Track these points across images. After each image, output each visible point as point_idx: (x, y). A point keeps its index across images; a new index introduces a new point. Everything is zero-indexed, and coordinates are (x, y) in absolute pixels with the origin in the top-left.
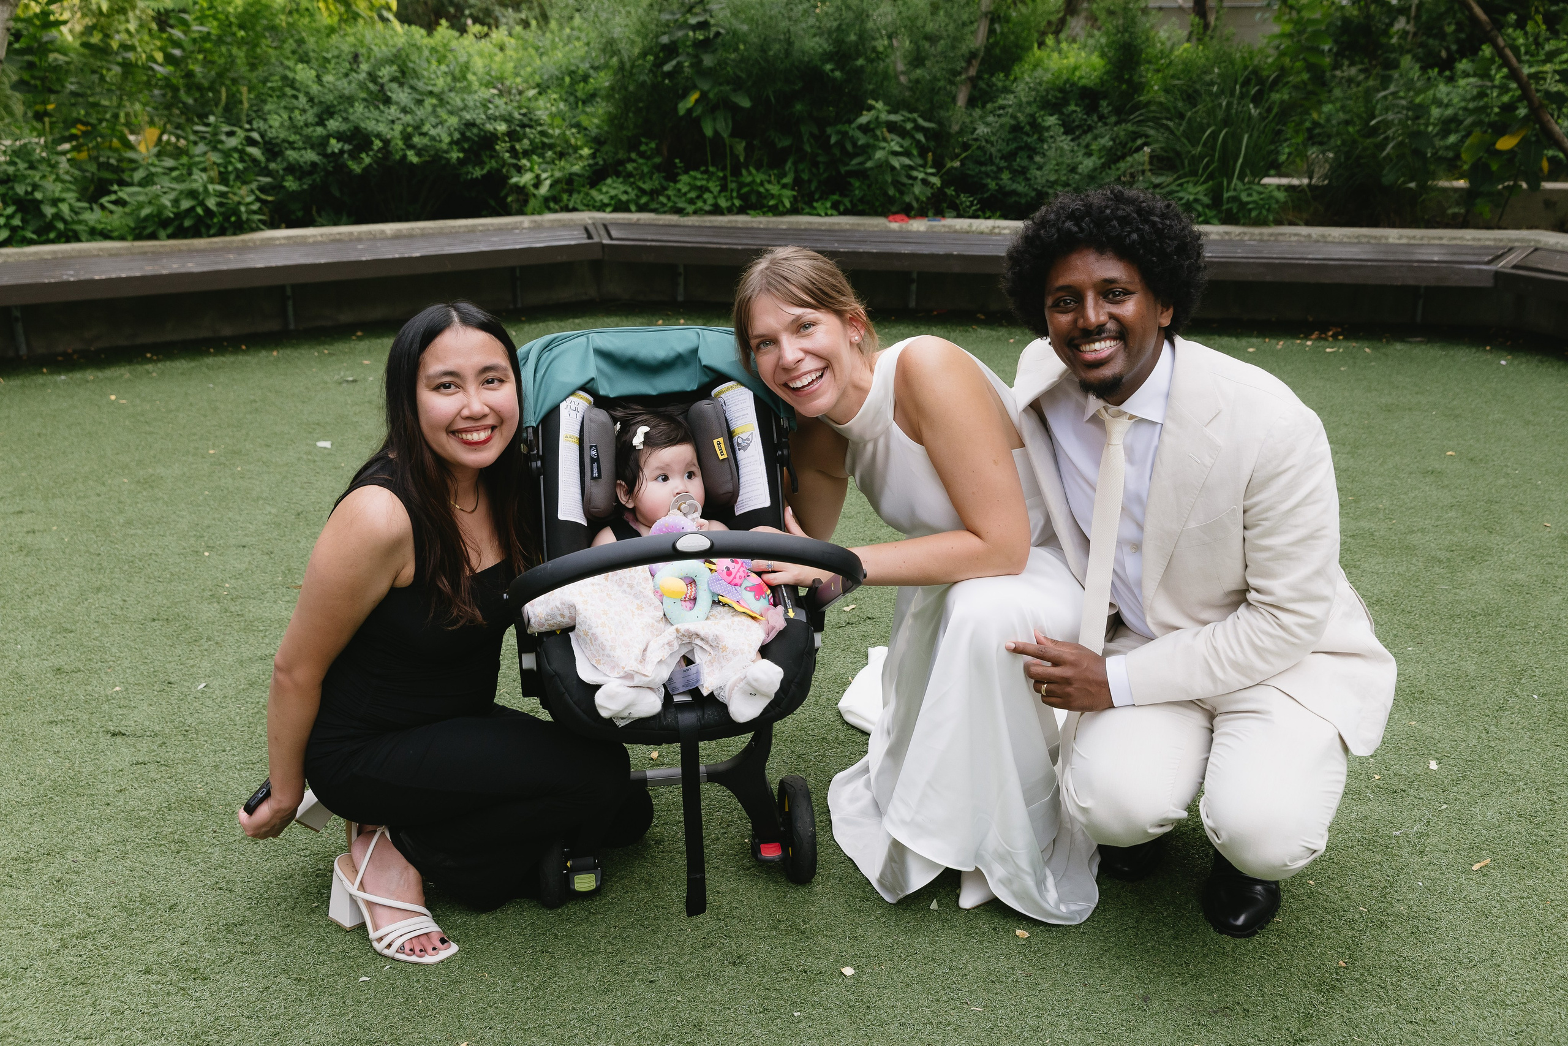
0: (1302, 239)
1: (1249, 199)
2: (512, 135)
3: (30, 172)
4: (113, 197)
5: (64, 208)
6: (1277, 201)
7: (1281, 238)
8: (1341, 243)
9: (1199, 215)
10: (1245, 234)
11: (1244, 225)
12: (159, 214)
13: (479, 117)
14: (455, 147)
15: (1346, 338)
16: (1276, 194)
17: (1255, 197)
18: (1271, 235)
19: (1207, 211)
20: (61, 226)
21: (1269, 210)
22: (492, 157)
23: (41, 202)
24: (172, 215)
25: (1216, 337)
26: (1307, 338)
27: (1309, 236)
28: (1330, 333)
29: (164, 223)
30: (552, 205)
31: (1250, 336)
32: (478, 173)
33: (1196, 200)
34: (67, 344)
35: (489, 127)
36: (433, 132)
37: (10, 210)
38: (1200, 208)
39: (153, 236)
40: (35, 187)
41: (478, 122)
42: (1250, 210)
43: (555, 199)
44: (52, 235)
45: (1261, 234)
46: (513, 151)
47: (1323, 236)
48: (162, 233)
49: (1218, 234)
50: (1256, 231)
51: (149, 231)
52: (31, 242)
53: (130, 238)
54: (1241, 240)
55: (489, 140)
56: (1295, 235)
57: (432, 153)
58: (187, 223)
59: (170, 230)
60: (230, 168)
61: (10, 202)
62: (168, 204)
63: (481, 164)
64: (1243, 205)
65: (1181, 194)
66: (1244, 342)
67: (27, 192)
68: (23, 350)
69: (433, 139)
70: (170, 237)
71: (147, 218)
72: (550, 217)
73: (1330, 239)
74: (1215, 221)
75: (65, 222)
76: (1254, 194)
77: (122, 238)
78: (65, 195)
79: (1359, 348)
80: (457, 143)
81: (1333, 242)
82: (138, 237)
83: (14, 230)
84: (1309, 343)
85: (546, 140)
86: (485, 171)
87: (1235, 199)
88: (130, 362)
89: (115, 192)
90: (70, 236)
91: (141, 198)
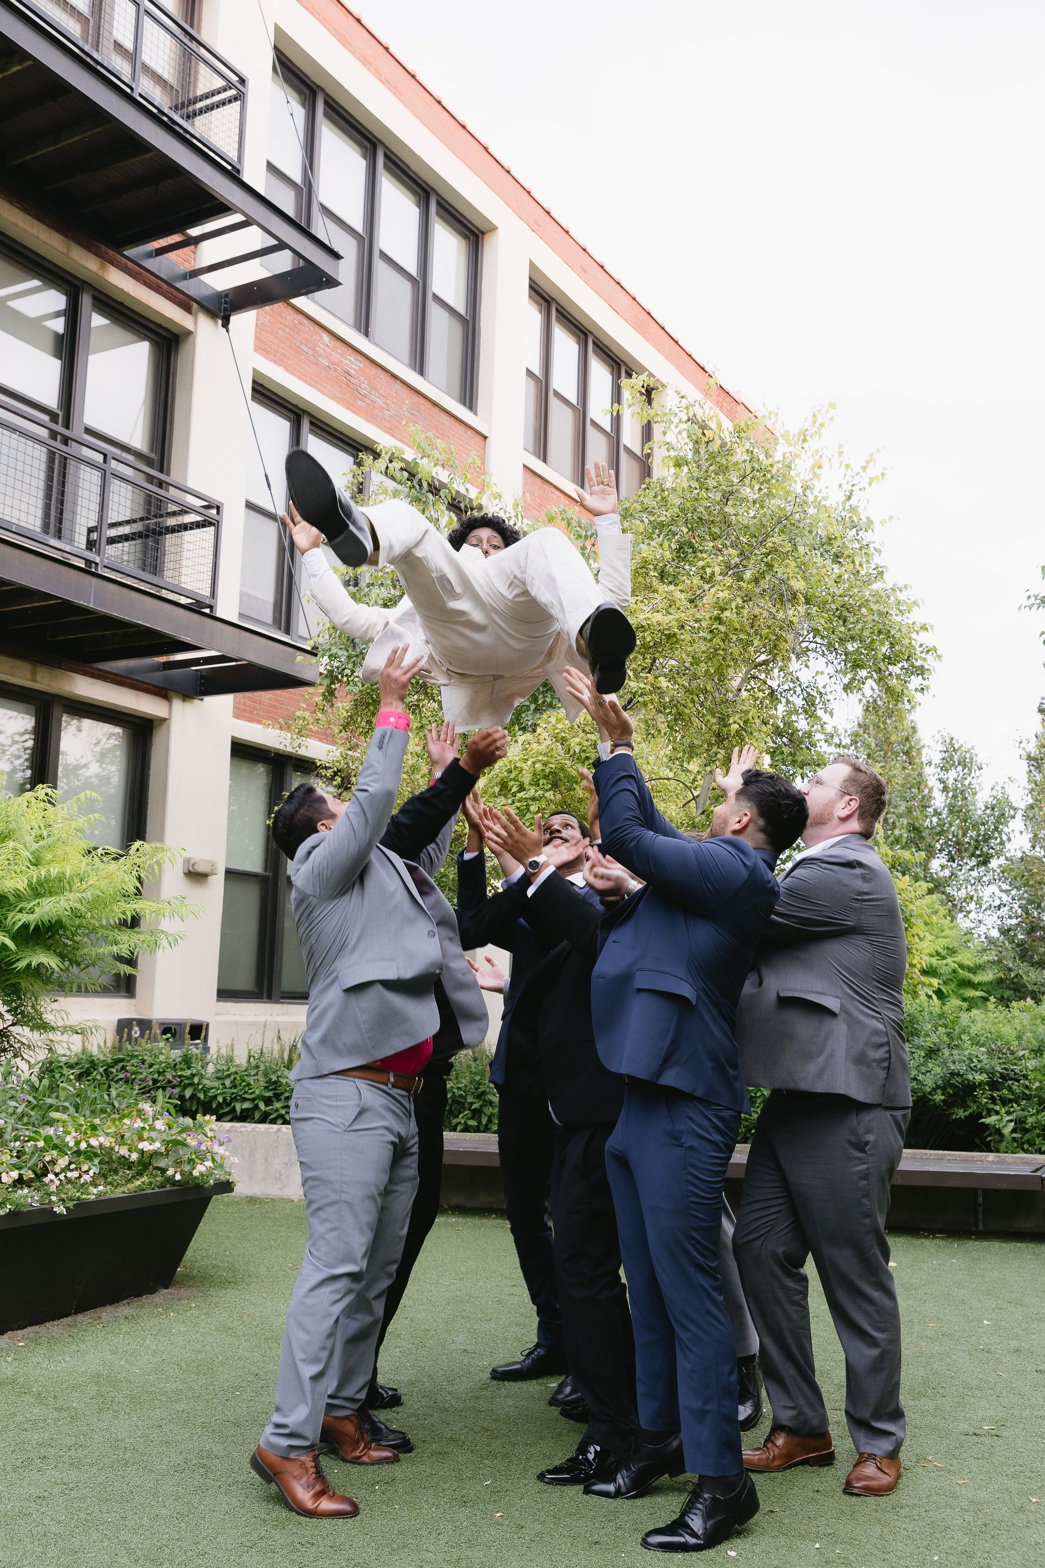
2: (994, 1085)
13: (962, 1068)
14: (939, 1091)
22: (975, 1102)
30: (1026, 1146)
32: (961, 1114)
35: (970, 1077)
36: (921, 1077)
41: (962, 1072)
43: (1031, 1143)
46: (993, 1099)
55: (970, 1088)
57: (919, 1094)
60: (758, 1094)
63: (966, 1107)
69: (919, 1082)
72: (1022, 1155)
80: (943, 1089)
85: (1027, 1092)
86: (967, 1113)
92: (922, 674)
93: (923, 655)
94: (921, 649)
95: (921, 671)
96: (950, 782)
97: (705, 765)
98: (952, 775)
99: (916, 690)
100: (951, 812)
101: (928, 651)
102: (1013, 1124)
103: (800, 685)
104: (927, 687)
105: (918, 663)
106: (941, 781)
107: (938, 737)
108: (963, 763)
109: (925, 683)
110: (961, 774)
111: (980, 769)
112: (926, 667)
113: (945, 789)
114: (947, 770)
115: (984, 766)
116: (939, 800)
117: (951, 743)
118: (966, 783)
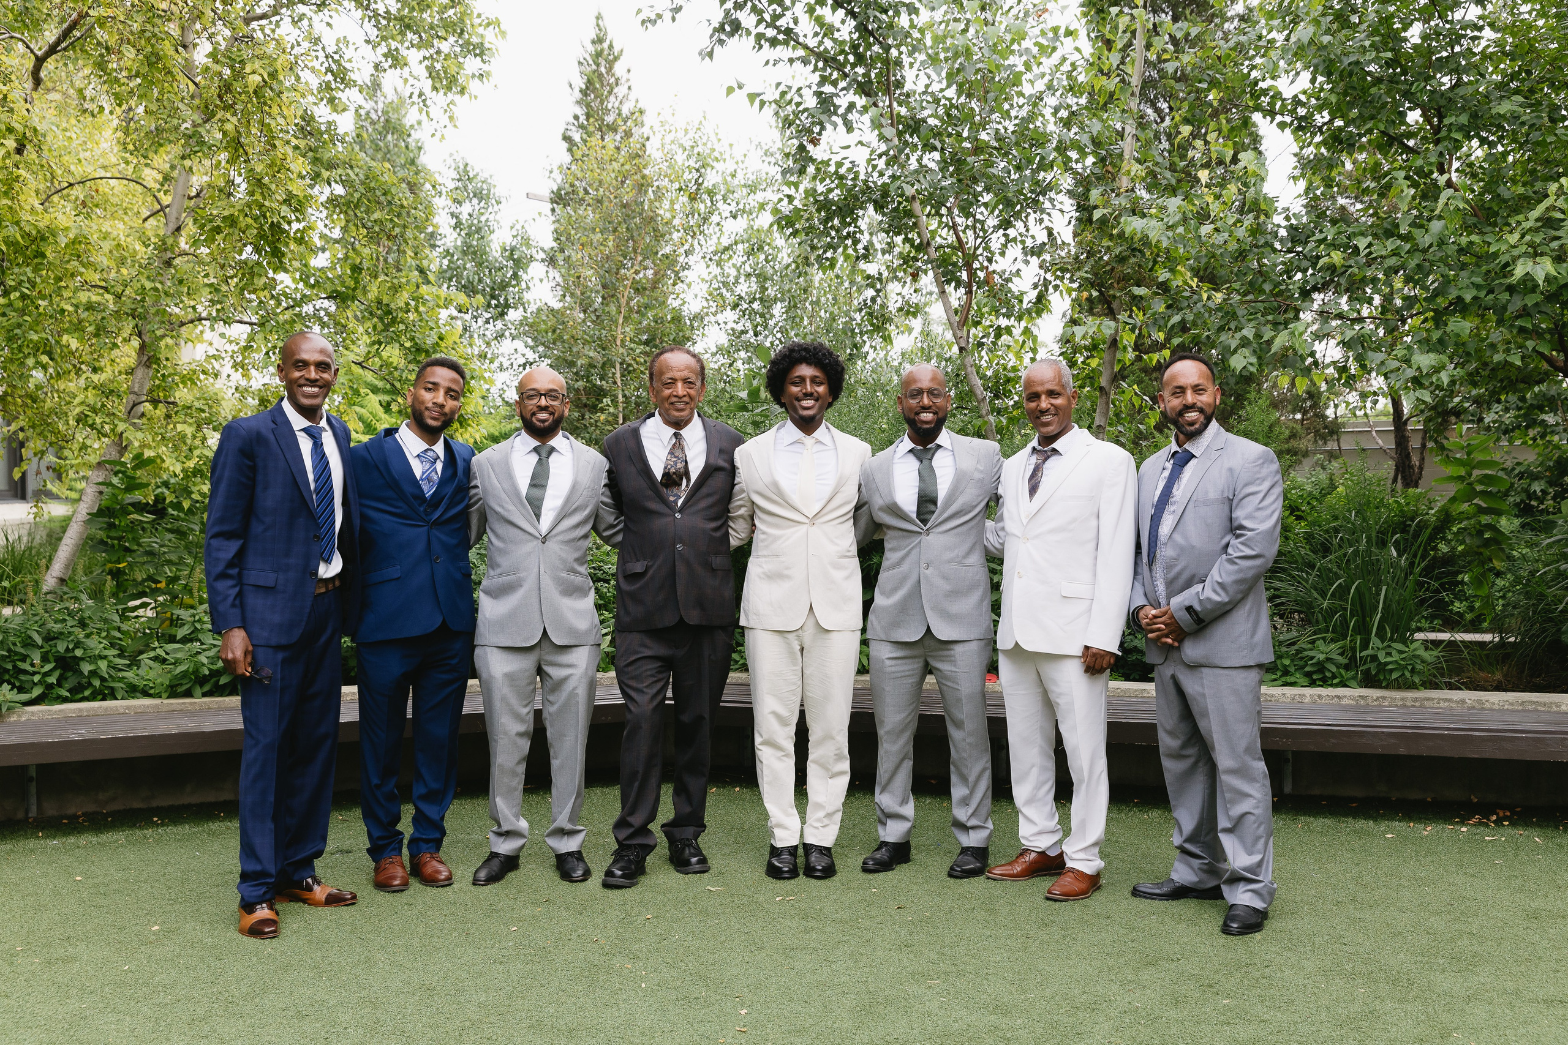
0: (1454, 705)
1: (1389, 659)
3: (77, 630)
4: (152, 654)
5: (103, 665)
6: (1423, 661)
7: (1427, 704)
8: (1501, 711)
9: (1334, 677)
10: (1384, 698)
11: (1387, 687)
12: (196, 672)
15: (1513, 824)
16: (1421, 652)
17: (1396, 657)
18: (1416, 700)
19: (1343, 672)
20: (97, 683)
21: (1413, 671)
23: (82, 659)
24: (207, 672)
25: (1350, 820)
26: (1462, 823)
27: (1463, 701)
28: (1494, 818)
29: (201, 681)
31: (1393, 819)
33: (1328, 659)
34: (78, 806)
37: (48, 667)
38: (1334, 669)
39: (188, 694)
40: (78, 644)
42: (1391, 671)
44: (87, 693)
45: (1403, 699)
47: (1479, 702)
48: (198, 691)
49: (1351, 698)
50: (1398, 695)
51: (184, 688)
52: (66, 700)
53: (164, 695)
54: (1380, 706)
56: (1445, 700)
58: (223, 680)
59: (206, 688)
61: (51, 659)
62: (205, 661)
64: (1382, 667)
65: (1311, 653)
66: (1383, 825)
67: (67, 650)
68: (33, 812)
70: (204, 695)
71: (184, 674)
73: (1488, 705)
74: (1353, 683)
75: (103, 680)
76: (1394, 653)
77: (159, 696)
78: (106, 653)
79: (1528, 837)
81: (1491, 710)
82: (173, 694)
83: (50, 687)
84: (1464, 829)
87: (1374, 658)
88: (133, 826)
89: (154, 649)
90: (106, 693)
91: (179, 655)
92: (481, 54)
93: (481, 30)
94: (478, 21)
95: (479, 51)
96: (464, 217)
97: (183, 158)
98: (465, 209)
99: (473, 76)
100: (464, 253)
101: (488, 25)
102: (609, 638)
103: (323, 48)
104: (488, 74)
105: (475, 40)
106: (452, 215)
107: (450, 161)
108: (479, 195)
109: (486, 67)
110: (477, 208)
111: (499, 203)
112: (487, 45)
113: (458, 225)
114: (460, 203)
115: (503, 200)
116: (450, 238)
117: (466, 172)
118: (483, 219)
